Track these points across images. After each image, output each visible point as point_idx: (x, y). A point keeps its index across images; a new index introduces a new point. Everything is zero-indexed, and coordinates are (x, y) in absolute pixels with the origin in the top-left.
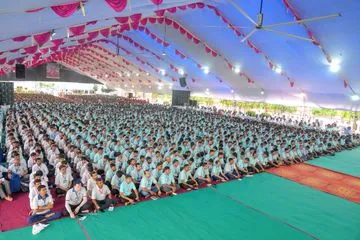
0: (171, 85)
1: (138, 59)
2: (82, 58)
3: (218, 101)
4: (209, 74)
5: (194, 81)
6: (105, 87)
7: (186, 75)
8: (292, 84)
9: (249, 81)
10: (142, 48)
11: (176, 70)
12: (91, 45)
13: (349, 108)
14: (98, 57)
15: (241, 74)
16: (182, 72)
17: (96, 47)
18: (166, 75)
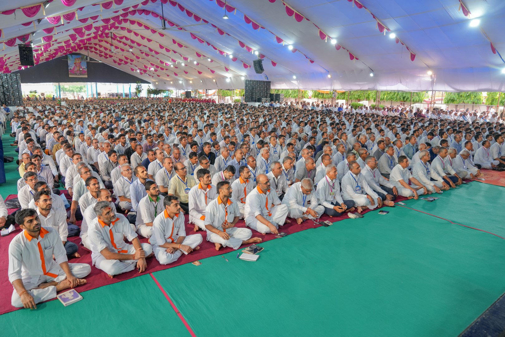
0: (243, 75)
1: (194, 36)
2: (115, 42)
3: (310, 93)
4: (295, 51)
5: (274, 64)
6: (152, 87)
7: (262, 56)
8: (413, 57)
9: (352, 57)
10: (197, 18)
11: (249, 49)
12: (126, 21)
13: (496, 87)
14: (138, 39)
15: (338, 47)
16: (256, 51)
17: (133, 22)
18: (235, 59)
